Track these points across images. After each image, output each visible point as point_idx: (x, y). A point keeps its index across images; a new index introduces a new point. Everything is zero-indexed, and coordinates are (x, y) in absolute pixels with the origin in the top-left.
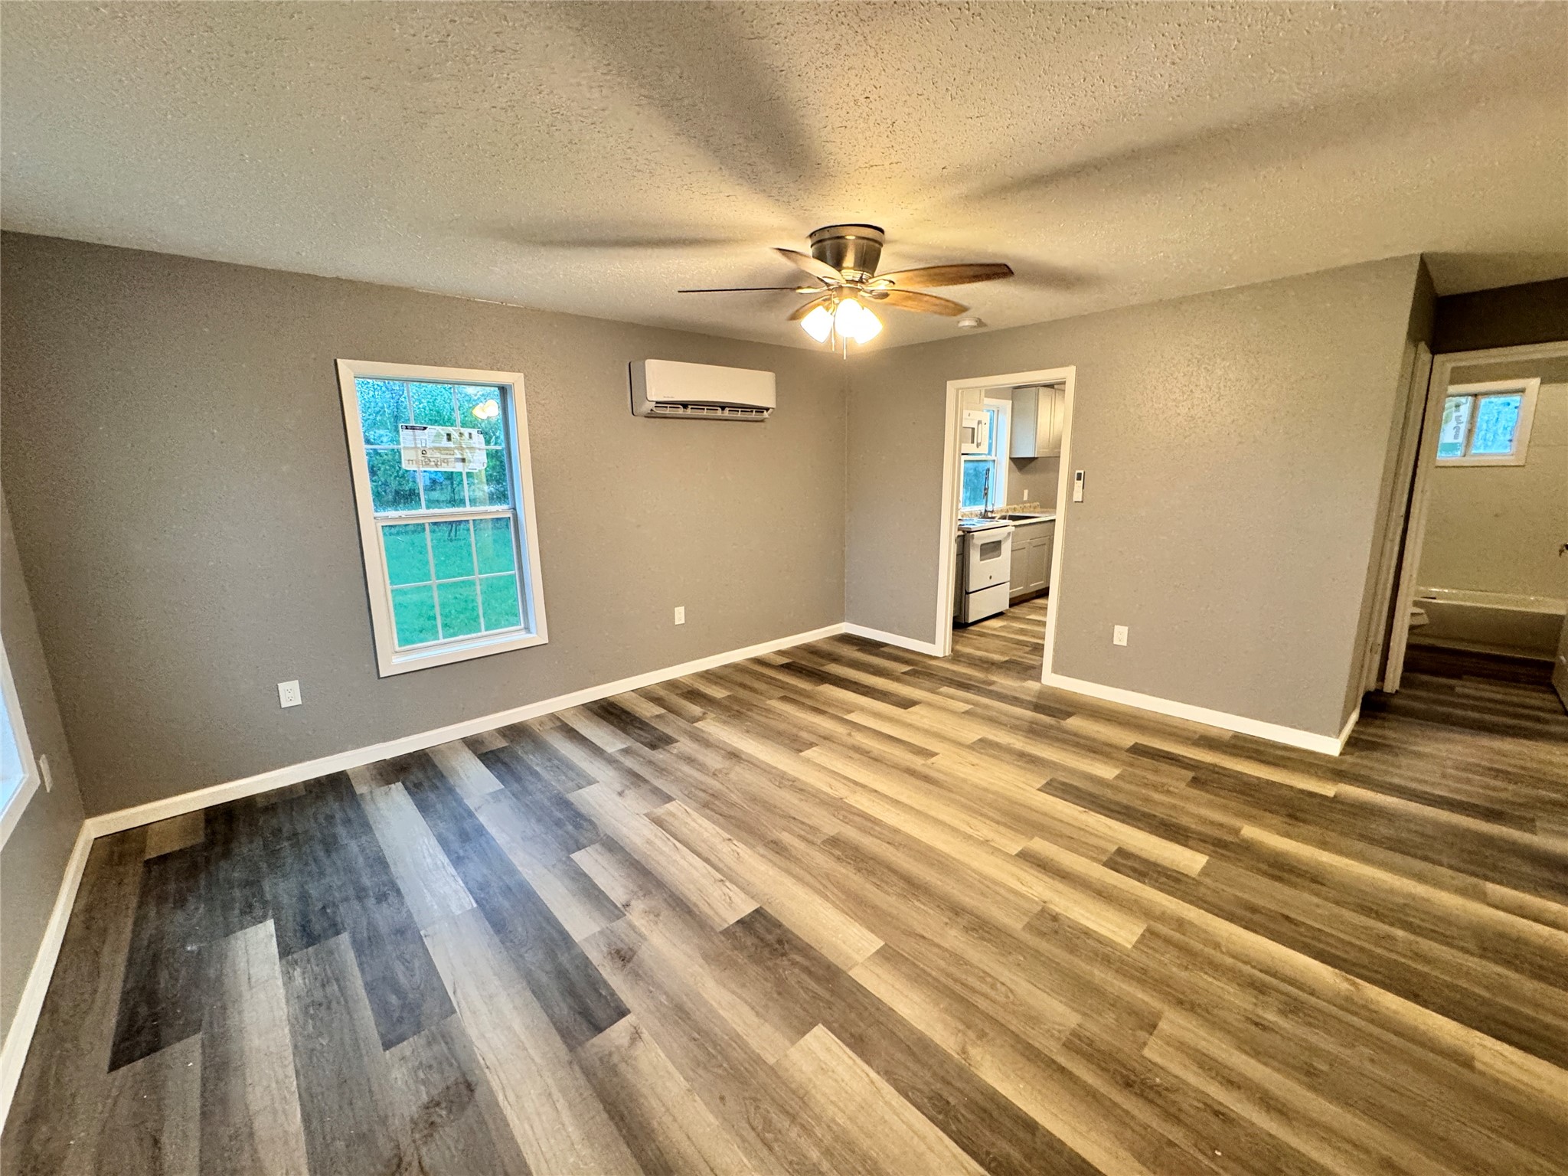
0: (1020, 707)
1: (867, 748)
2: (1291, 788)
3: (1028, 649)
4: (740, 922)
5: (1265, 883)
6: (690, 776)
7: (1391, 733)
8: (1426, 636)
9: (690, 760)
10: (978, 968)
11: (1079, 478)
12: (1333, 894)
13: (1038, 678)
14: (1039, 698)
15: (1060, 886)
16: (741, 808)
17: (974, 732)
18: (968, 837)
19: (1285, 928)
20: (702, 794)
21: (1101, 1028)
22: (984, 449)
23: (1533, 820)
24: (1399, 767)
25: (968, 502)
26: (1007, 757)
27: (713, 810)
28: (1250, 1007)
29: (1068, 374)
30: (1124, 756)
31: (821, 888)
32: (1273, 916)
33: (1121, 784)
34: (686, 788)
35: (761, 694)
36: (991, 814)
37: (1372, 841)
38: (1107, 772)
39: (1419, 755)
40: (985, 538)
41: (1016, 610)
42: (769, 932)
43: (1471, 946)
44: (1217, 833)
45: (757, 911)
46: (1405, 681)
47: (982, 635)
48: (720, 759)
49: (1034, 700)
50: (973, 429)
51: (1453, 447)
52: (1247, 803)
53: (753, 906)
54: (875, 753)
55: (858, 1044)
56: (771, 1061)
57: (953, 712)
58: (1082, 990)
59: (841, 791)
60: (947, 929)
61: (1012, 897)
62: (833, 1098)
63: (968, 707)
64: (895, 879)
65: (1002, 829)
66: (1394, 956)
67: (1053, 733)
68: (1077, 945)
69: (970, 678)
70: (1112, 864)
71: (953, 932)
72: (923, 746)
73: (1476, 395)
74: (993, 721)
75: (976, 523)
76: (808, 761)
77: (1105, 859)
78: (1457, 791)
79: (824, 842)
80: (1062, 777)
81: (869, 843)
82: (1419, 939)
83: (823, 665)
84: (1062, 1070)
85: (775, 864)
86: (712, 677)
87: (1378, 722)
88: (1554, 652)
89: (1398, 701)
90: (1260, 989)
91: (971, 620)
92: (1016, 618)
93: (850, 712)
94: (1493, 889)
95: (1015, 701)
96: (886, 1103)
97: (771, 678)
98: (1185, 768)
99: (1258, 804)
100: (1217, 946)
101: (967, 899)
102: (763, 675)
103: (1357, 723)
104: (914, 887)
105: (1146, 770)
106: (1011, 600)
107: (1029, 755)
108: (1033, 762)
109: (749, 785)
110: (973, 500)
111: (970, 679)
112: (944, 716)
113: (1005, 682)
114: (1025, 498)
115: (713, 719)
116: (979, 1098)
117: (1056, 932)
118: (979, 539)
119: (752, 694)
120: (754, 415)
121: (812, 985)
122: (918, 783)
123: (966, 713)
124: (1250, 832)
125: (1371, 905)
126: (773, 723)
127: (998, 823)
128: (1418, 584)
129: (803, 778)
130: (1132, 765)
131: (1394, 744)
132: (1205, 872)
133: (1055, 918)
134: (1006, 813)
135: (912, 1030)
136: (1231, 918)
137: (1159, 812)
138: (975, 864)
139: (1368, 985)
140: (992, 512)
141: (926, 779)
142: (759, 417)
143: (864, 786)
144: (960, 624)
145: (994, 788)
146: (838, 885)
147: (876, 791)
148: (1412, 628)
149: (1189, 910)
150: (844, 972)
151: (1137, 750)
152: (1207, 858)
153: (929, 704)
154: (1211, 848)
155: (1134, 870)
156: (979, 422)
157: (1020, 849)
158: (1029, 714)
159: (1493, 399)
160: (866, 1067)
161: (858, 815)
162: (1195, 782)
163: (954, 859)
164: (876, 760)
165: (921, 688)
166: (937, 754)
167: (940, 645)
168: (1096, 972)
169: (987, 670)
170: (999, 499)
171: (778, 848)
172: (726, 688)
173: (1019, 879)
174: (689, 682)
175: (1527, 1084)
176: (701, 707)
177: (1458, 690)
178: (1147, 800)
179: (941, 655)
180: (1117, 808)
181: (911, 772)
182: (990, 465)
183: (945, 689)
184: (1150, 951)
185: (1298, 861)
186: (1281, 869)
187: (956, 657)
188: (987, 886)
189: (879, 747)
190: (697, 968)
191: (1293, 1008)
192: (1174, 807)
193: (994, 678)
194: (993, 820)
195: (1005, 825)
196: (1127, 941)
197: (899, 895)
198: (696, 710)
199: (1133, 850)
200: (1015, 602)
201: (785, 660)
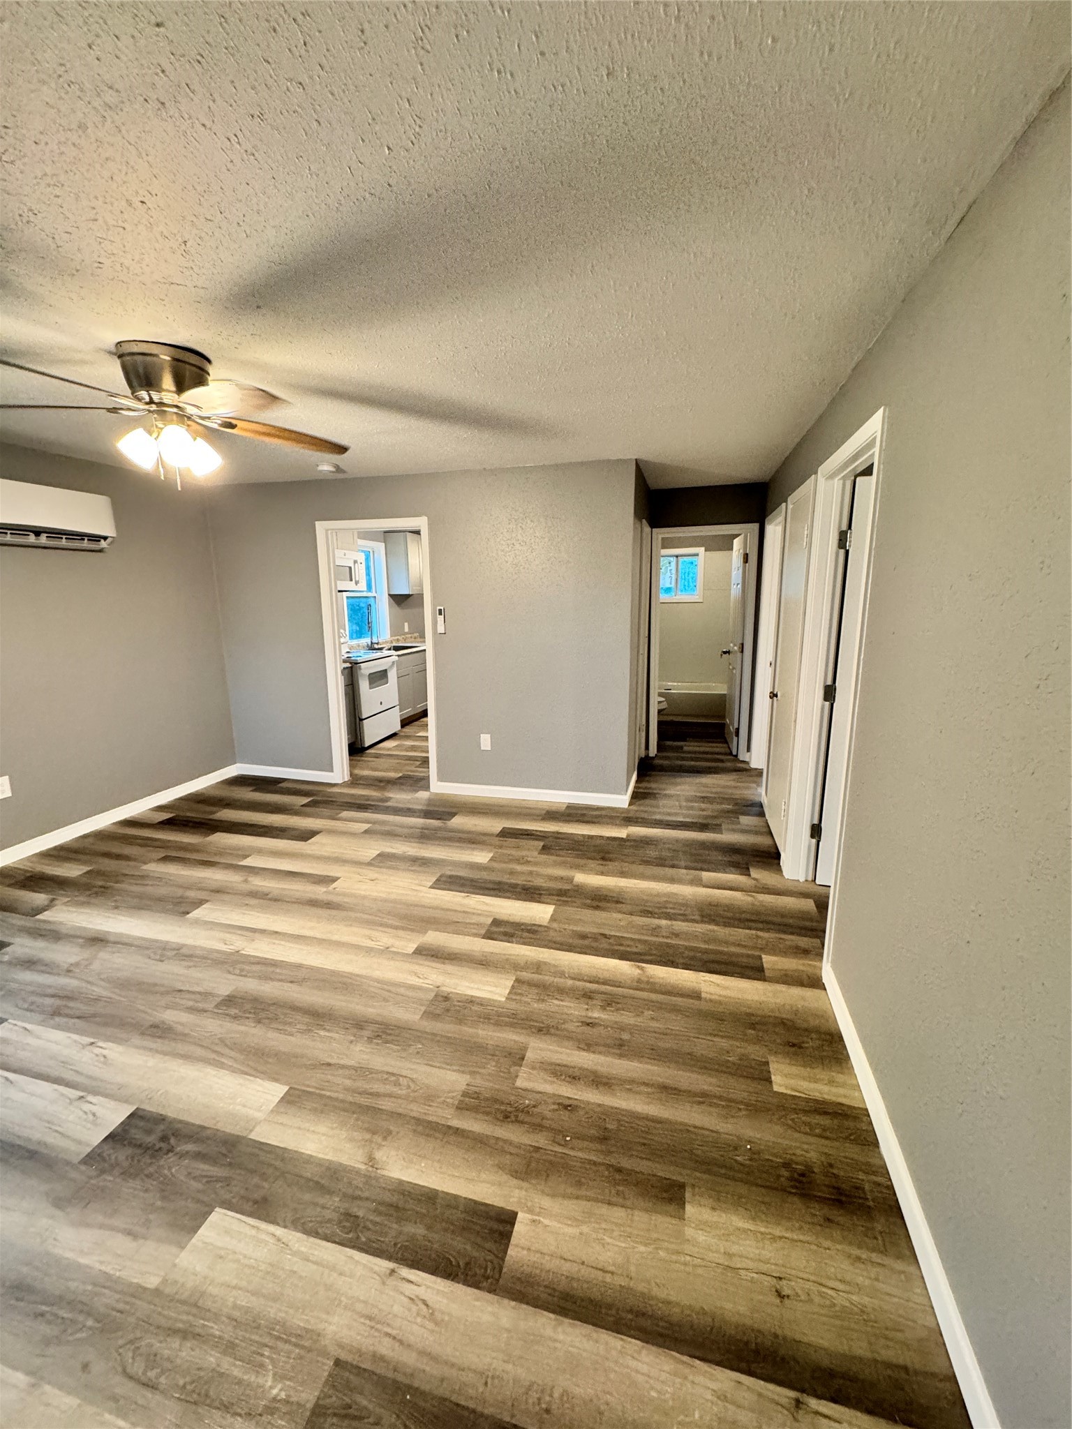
0: (413, 816)
1: (266, 890)
2: (601, 837)
3: (418, 763)
4: (111, 1137)
5: (588, 914)
6: (30, 984)
7: (654, 785)
8: (667, 715)
9: (30, 963)
10: (382, 1072)
11: (440, 614)
12: (629, 908)
13: (427, 788)
14: (428, 805)
15: (449, 968)
16: (110, 1001)
17: (372, 849)
18: (369, 951)
19: (604, 944)
20: (48, 1001)
21: (485, 1081)
22: (363, 586)
23: (720, 825)
24: (658, 807)
25: (354, 636)
26: (402, 865)
27: (67, 1016)
28: (584, 1014)
29: (421, 523)
30: (496, 841)
31: (214, 1056)
32: (595, 937)
33: (495, 865)
34: (24, 1000)
35: (135, 860)
36: (390, 922)
37: (646, 862)
38: (481, 857)
39: (670, 796)
40: (371, 668)
41: (408, 730)
42: (149, 1132)
43: (697, 917)
44: (559, 885)
45: (132, 1115)
46: (659, 750)
47: (377, 756)
48: (76, 950)
49: (424, 808)
50: (350, 568)
51: (668, 590)
52: (578, 856)
53: (127, 1110)
54: (275, 893)
55: (260, 1208)
56: (152, 1282)
57: (353, 834)
58: (468, 1052)
59: (239, 944)
60: (352, 1046)
61: (410, 993)
62: (234, 1282)
63: (366, 826)
64: (299, 1017)
65: (401, 933)
66: (661, 940)
67: (439, 834)
68: (464, 1015)
69: (368, 798)
70: (489, 936)
71: (358, 1047)
72: (325, 873)
73: (677, 557)
74: (391, 835)
75: (362, 655)
76: (197, 922)
77: (483, 932)
78: (688, 816)
79: (217, 1006)
80: (449, 871)
81: (269, 989)
82: (674, 922)
83: (214, 813)
84: (457, 1131)
85: (157, 1051)
86: (62, 853)
87: (647, 778)
88: (723, 717)
89: (657, 762)
90: (588, 996)
91: (367, 745)
92: (408, 737)
93: (246, 857)
94: (706, 875)
95: (409, 812)
96: (295, 1254)
97: (148, 839)
98: (536, 840)
99: (583, 856)
100: (562, 974)
101: (371, 1010)
102: (136, 837)
103: (637, 782)
104: (319, 1017)
105: (511, 848)
106: (401, 721)
107: (423, 858)
108: (425, 864)
109: (118, 970)
110: (359, 634)
111: (368, 800)
112: (343, 841)
113: (399, 797)
114: (406, 630)
115: (65, 904)
116: (387, 1197)
117: (448, 1010)
118: (366, 669)
119: (124, 863)
120: (86, 544)
121: (204, 1167)
122: (320, 911)
123: (366, 832)
124: (581, 878)
125: (648, 908)
126: (149, 889)
127: (396, 928)
128: (660, 681)
129: (190, 942)
130: (501, 847)
131: (655, 792)
132: (553, 919)
133: (446, 998)
134: (405, 917)
135: (319, 1163)
136: (570, 948)
137: (520, 881)
138: (377, 974)
139: (649, 965)
140: (377, 644)
141: (328, 905)
142: (93, 546)
143: (263, 932)
144: (356, 749)
145: (393, 897)
146: (234, 1046)
147: (276, 932)
148: (660, 712)
149: (543, 952)
150: (244, 1138)
151: (505, 833)
152: (554, 906)
153: (331, 832)
154: (556, 898)
155: (505, 934)
156: (355, 562)
157: (416, 946)
158: (420, 821)
159: (685, 559)
160: (272, 1228)
161: (258, 963)
162: (545, 850)
163: (358, 975)
164: (276, 900)
165: (322, 817)
166: (339, 878)
167: (338, 771)
168: (480, 1032)
169: (383, 789)
170: (384, 633)
171: (160, 1031)
172: (84, 863)
173: (416, 974)
174: (28, 866)
175: (725, 996)
176: (46, 892)
177: (685, 748)
178: (512, 873)
179: (340, 781)
180: (491, 886)
181: (313, 903)
182: (371, 601)
183: (345, 814)
184: (518, 997)
185: (610, 890)
186: (599, 900)
187: (355, 781)
188: (389, 990)
189: (277, 886)
190: (45, 1222)
191: (610, 1002)
192: (531, 873)
193: (391, 795)
194: (391, 927)
195: (403, 928)
196: (501, 995)
197: (302, 1032)
198: (40, 898)
199: (505, 918)
200: (405, 723)
201: (165, 816)
